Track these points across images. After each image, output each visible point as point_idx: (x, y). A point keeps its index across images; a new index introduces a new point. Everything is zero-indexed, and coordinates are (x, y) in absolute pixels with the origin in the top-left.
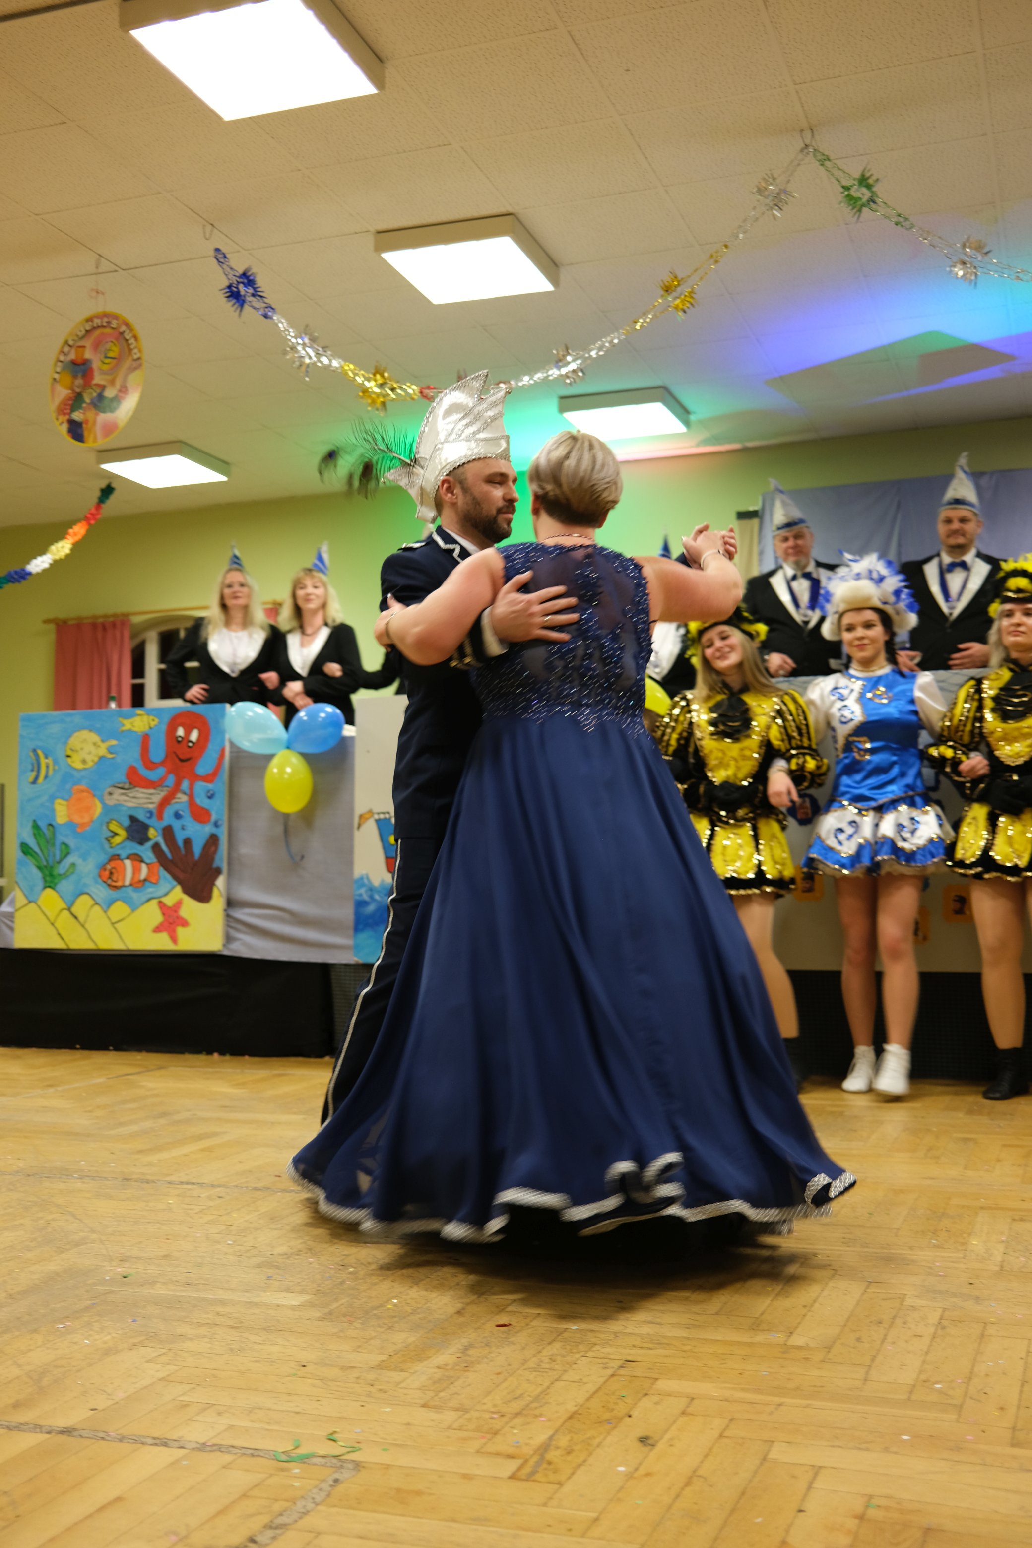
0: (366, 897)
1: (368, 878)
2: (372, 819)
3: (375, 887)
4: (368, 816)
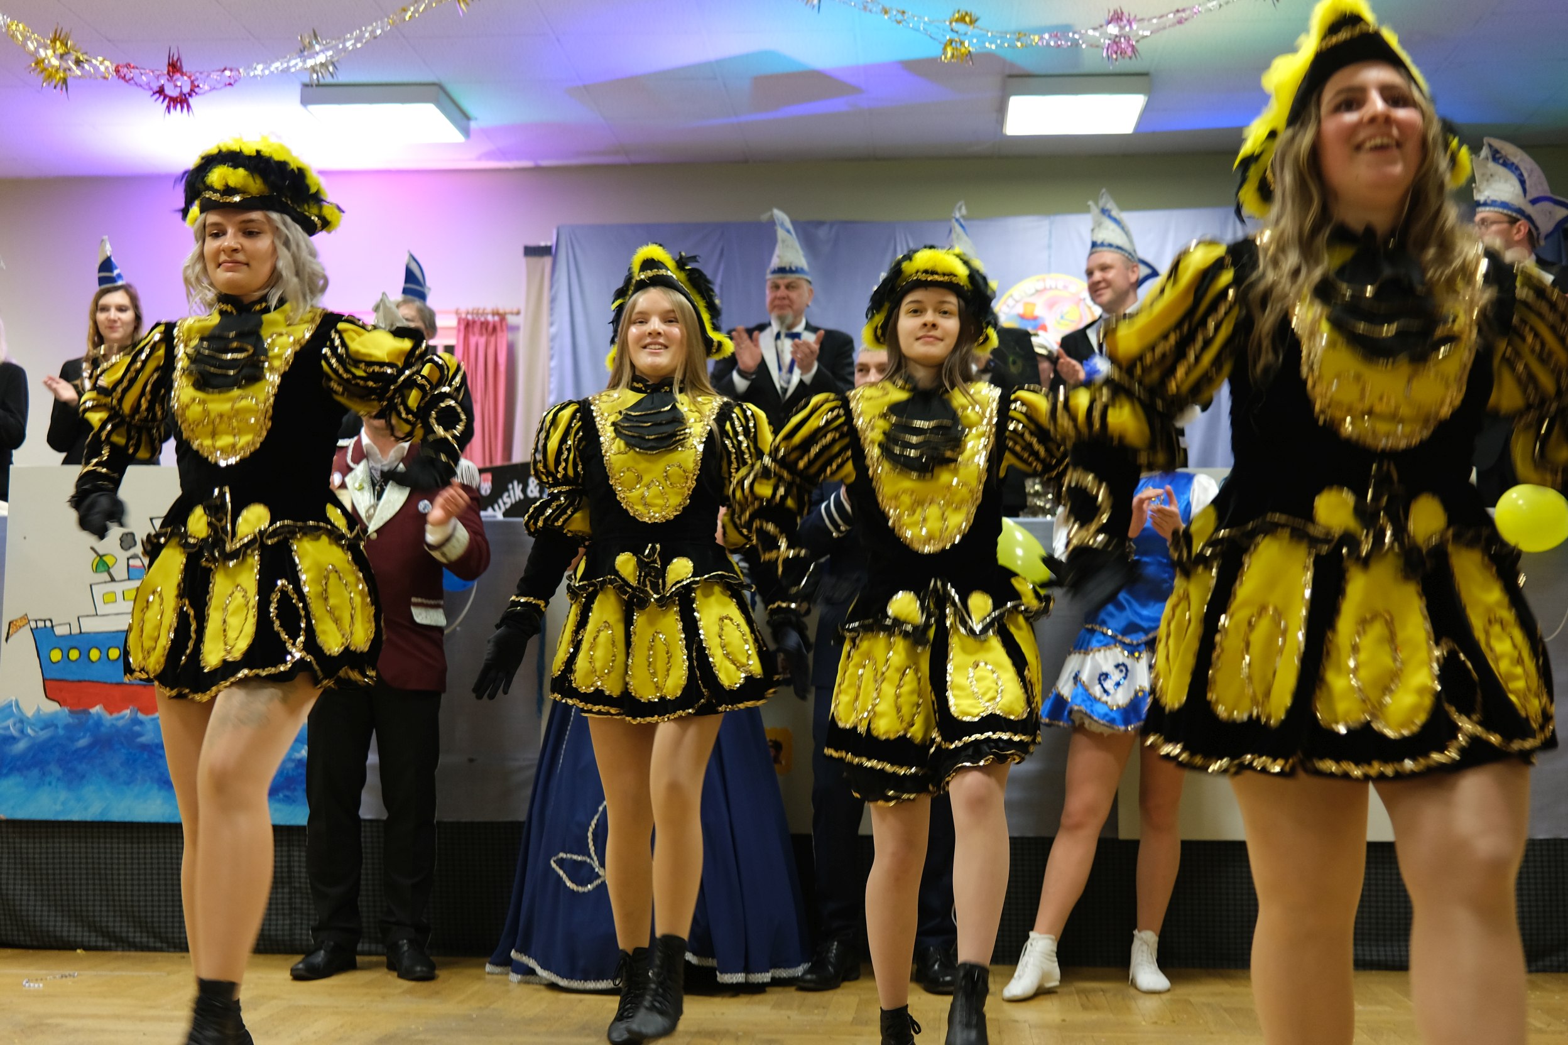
2: (27, 628)
3: (28, 718)
4: (21, 624)
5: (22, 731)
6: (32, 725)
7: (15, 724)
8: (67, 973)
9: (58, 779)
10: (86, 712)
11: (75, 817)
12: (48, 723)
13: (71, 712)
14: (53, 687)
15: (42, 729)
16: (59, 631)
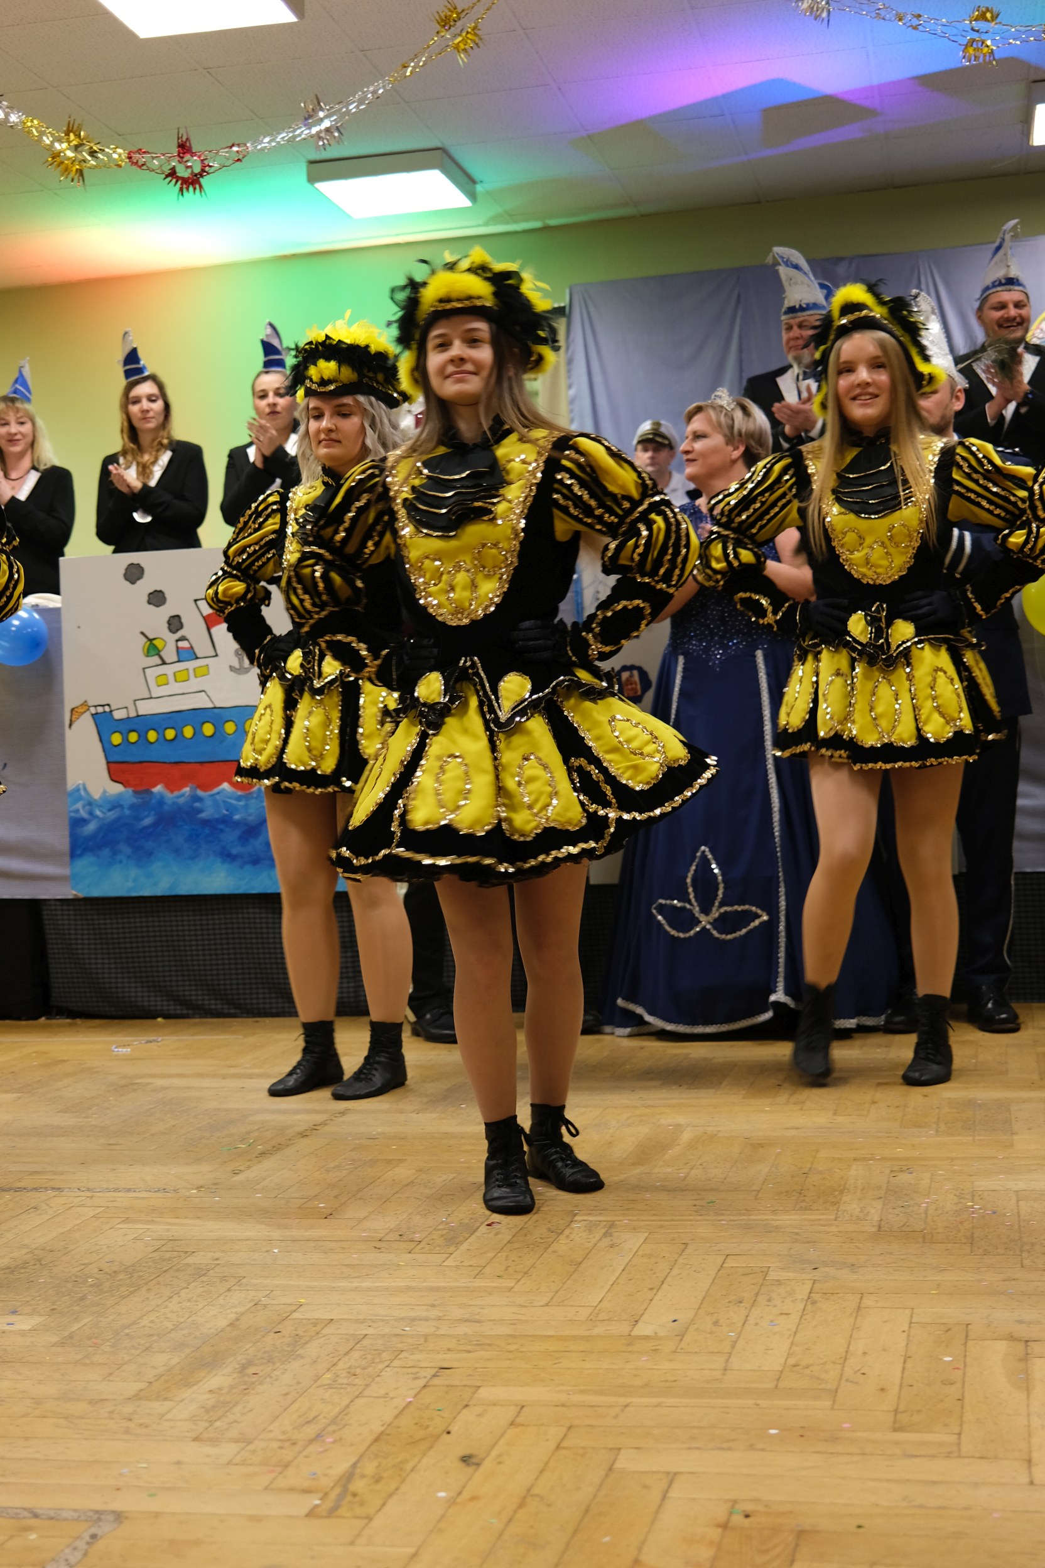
0: (83, 814)
1: (85, 789)
2: (88, 715)
3: (95, 800)
4: (82, 710)
5: (91, 813)
6: (100, 806)
7: (84, 807)
8: (151, 1038)
9: (129, 857)
10: (148, 791)
11: (147, 892)
12: (115, 804)
13: (135, 792)
14: (117, 769)
15: (110, 810)
16: (118, 715)
